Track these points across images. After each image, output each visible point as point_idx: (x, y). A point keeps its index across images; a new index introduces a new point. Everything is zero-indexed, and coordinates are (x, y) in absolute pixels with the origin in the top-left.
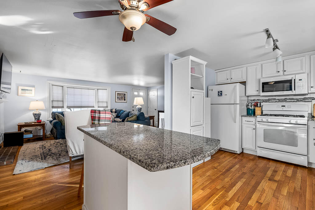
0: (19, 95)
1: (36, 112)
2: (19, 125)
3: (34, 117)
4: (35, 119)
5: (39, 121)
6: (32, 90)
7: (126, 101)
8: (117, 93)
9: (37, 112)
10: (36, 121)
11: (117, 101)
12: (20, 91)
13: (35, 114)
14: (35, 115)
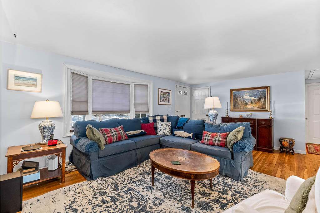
0: (9, 88)
1: (45, 124)
2: (11, 156)
3: (42, 132)
4: (44, 137)
5: (53, 142)
6: (35, 80)
7: (169, 104)
8: (160, 90)
9: (48, 124)
10: (45, 142)
11: (160, 103)
12: (12, 80)
13: (45, 128)
14: (43, 129)
